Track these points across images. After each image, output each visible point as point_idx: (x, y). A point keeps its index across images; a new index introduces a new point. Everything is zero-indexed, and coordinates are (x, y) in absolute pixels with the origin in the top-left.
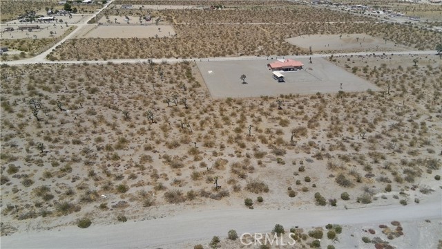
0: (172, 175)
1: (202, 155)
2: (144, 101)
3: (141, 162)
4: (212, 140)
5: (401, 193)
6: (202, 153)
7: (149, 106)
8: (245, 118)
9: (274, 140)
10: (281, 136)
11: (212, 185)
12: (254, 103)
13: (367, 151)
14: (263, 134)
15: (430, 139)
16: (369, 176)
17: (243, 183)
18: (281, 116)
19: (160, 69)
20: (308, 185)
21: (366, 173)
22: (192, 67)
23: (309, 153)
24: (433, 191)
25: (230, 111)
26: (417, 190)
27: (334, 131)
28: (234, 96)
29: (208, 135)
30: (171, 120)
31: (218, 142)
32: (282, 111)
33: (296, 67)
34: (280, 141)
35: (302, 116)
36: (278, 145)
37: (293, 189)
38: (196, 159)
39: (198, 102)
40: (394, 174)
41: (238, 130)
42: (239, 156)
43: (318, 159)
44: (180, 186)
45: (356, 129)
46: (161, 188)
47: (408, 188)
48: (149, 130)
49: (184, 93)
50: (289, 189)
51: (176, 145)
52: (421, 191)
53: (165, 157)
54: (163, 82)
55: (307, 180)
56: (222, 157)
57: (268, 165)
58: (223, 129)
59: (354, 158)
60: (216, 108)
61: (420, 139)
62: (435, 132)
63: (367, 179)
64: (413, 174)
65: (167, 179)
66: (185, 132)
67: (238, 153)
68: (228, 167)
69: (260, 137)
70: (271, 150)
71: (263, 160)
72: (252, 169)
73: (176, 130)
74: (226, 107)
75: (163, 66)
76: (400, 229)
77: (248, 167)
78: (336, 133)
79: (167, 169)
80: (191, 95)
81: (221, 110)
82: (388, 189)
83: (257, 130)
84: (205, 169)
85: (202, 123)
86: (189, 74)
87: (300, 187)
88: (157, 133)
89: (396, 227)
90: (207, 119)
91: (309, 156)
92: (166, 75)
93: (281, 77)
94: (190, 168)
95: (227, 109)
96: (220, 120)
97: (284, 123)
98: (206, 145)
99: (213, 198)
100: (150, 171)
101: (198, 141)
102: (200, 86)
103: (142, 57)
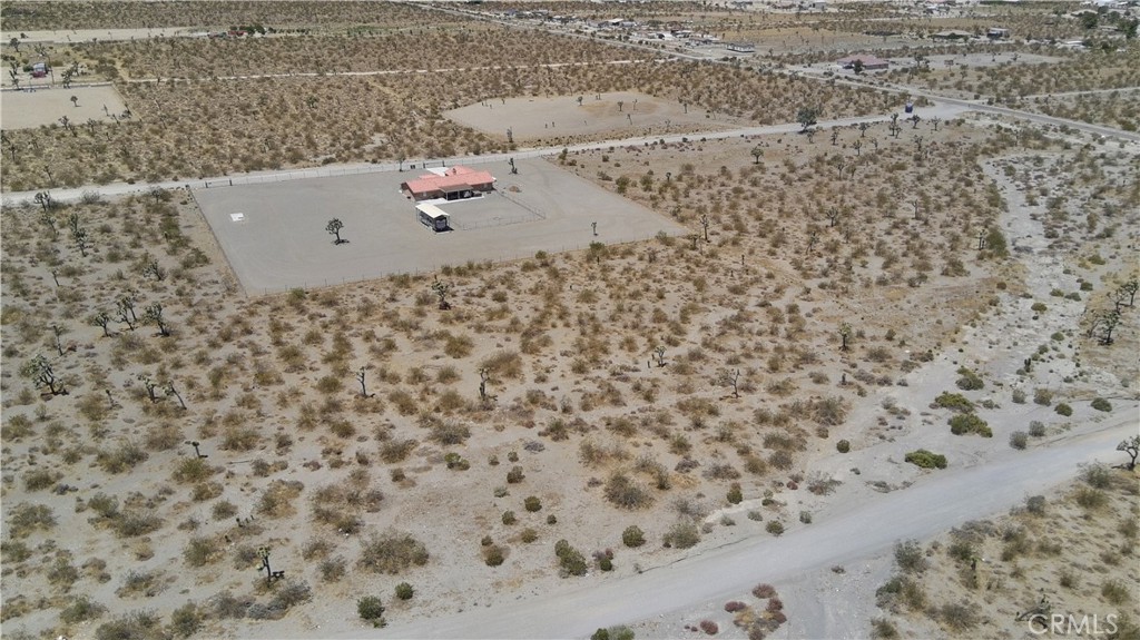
0: (123, 563)
1: (219, 478)
2: (25, 326)
3: (13, 533)
4: (249, 426)
5: (766, 503)
6: (220, 470)
7: (41, 342)
8: (348, 345)
9: (433, 400)
10: (452, 387)
11: (253, 574)
12: (372, 297)
13: (675, 398)
14: (403, 387)
15: (813, 345)
16: (686, 466)
17: (350, 550)
18: (449, 328)
19: (74, 220)
20: (534, 521)
21: (677, 459)
22: (180, 208)
23: (531, 425)
24: (838, 483)
25: (303, 327)
26: (803, 486)
27: (589, 354)
28: (310, 281)
29: (239, 410)
30: (117, 378)
31: (269, 430)
32: (450, 314)
33: (477, 187)
34: (451, 402)
35: (505, 322)
36: (448, 414)
37: (496, 541)
38: (201, 496)
39: (200, 313)
40: (744, 451)
41: (329, 386)
42: (336, 465)
43: (555, 439)
44: (150, 595)
45: (641, 342)
46: (84, 611)
47: (780, 484)
48: (43, 419)
49: (155, 289)
50: (486, 542)
51: (134, 458)
52: (812, 489)
53: (97, 504)
54: (86, 260)
55: (533, 506)
56: (285, 476)
57: (423, 479)
58: (282, 388)
59: (645, 424)
60: (260, 323)
61: (792, 350)
62: (821, 327)
63: (681, 478)
64: (787, 444)
65: (105, 578)
66: (161, 412)
67: (332, 456)
68: (303, 506)
69: (394, 398)
70: (427, 431)
71: (406, 466)
72: (376, 499)
73: (132, 409)
74: (291, 318)
75: (87, 210)
76: (776, 606)
77: (363, 494)
78: (595, 360)
79: (106, 543)
80: (180, 293)
81: (276, 328)
82: (735, 497)
83: (383, 376)
84: (230, 523)
85: (217, 377)
86: (170, 227)
87: (516, 530)
88: (68, 424)
89: (766, 602)
90: (232, 361)
91: (532, 435)
92: (98, 237)
93: (441, 218)
94: (182, 527)
95: (293, 322)
96: (273, 361)
97: (459, 348)
98: (232, 445)
99: (258, 617)
100: (47, 560)
101: (206, 434)
102: (206, 261)
103: (17, 187)
